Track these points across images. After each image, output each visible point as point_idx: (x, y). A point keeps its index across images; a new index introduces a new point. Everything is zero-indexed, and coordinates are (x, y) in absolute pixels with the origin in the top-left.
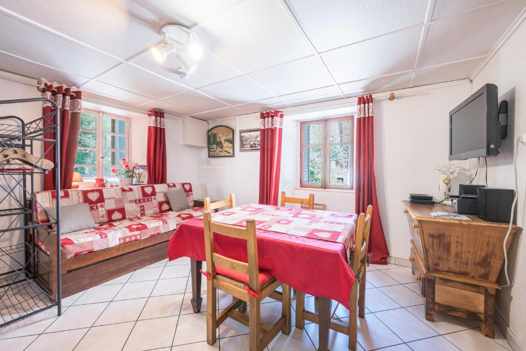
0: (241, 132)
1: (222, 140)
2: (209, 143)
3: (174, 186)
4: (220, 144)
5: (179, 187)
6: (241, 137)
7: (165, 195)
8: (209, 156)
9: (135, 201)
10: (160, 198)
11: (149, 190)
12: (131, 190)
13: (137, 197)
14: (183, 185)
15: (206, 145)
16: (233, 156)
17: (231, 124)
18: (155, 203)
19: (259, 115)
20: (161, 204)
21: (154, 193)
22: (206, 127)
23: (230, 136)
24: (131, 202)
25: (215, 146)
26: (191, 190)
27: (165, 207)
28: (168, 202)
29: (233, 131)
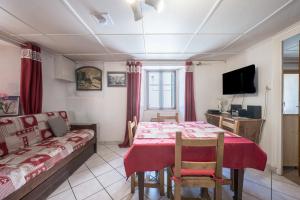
0: (108, 73)
1: (91, 78)
2: (77, 79)
3: (53, 114)
4: (89, 81)
5: (56, 115)
6: (109, 77)
7: (47, 123)
8: (78, 89)
9: (17, 134)
10: (42, 126)
11: (30, 120)
12: (10, 122)
13: (18, 129)
14: (60, 113)
15: (74, 80)
16: (101, 89)
17: (99, 66)
18: (37, 132)
19: (125, 63)
20: (43, 132)
21: (35, 123)
23: (99, 75)
24: (12, 135)
25: (83, 82)
26: (66, 117)
27: (48, 134)
28: (50, 130)
29: (101, 72)
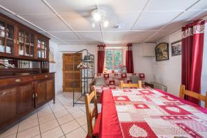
0: (172, 44)
1: (162, 51)
2: (156, 54)
3: (135, 74)
4: (161, 54)
5: (137, 75)
6: (172, 47)
7: (131, 78)
8: (157, 61)
9: (119, 79)
10: (128, 79)
11: (124, 75)
12: (117, 75)
14: (140, 74)
15: (154, 55)
16: (168, 59)
21: (126, 77)
22: (155, 45)
23: (167, 48)
24: (117, 79)
25: (159, 55)
26: (144, 77)
29: (168, 45)
